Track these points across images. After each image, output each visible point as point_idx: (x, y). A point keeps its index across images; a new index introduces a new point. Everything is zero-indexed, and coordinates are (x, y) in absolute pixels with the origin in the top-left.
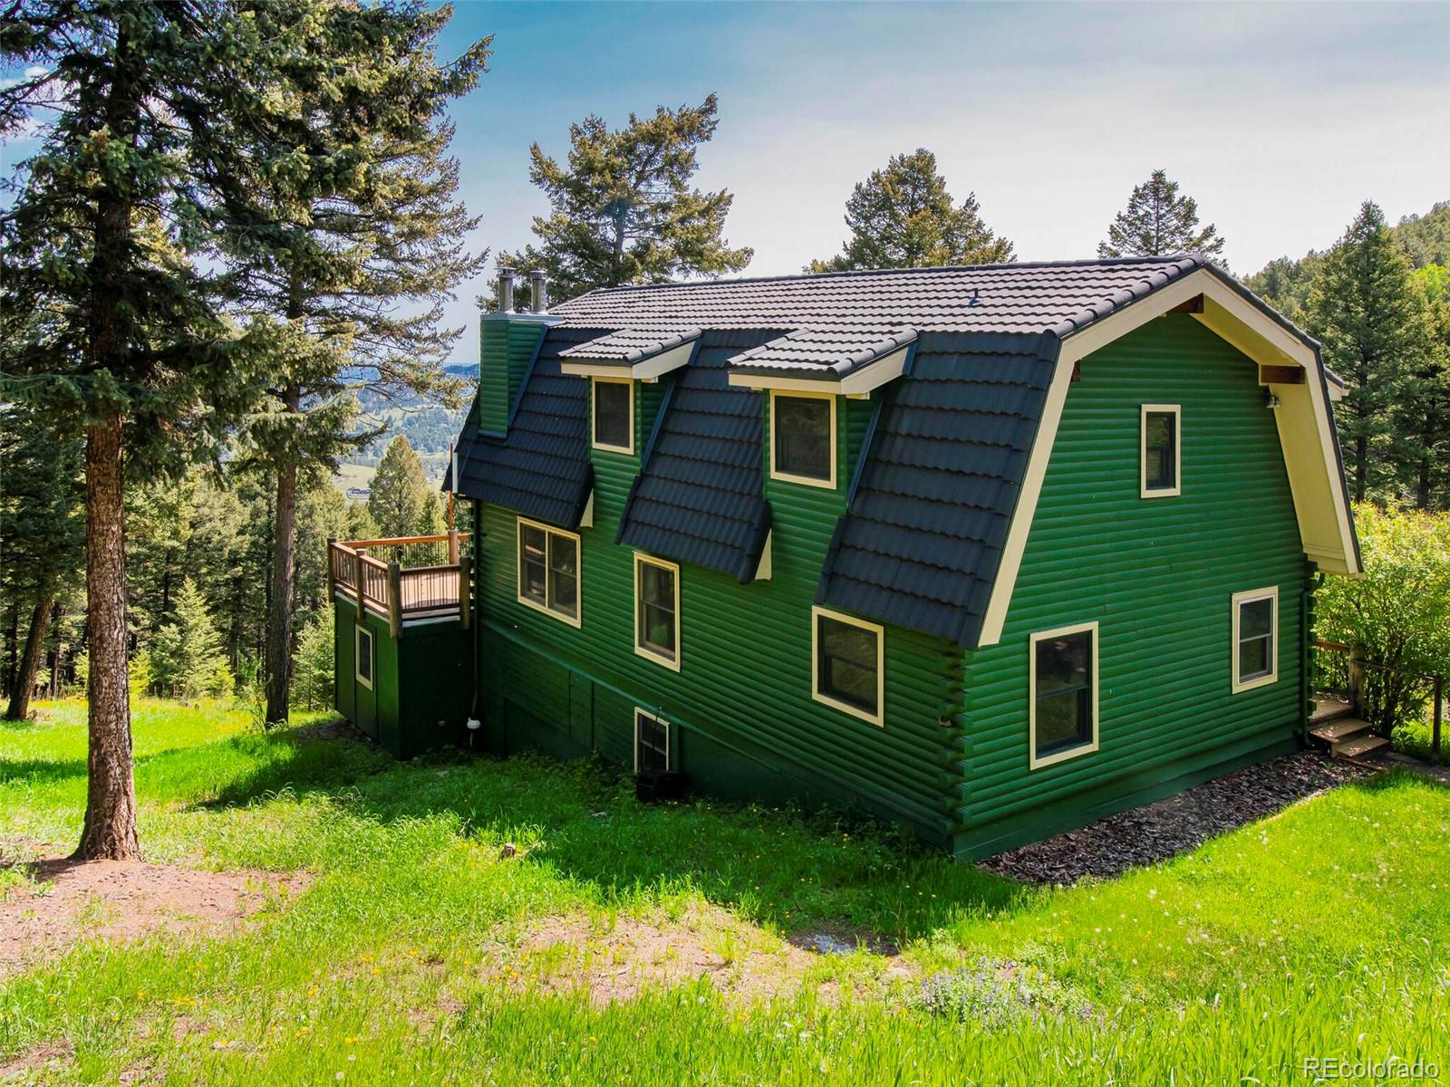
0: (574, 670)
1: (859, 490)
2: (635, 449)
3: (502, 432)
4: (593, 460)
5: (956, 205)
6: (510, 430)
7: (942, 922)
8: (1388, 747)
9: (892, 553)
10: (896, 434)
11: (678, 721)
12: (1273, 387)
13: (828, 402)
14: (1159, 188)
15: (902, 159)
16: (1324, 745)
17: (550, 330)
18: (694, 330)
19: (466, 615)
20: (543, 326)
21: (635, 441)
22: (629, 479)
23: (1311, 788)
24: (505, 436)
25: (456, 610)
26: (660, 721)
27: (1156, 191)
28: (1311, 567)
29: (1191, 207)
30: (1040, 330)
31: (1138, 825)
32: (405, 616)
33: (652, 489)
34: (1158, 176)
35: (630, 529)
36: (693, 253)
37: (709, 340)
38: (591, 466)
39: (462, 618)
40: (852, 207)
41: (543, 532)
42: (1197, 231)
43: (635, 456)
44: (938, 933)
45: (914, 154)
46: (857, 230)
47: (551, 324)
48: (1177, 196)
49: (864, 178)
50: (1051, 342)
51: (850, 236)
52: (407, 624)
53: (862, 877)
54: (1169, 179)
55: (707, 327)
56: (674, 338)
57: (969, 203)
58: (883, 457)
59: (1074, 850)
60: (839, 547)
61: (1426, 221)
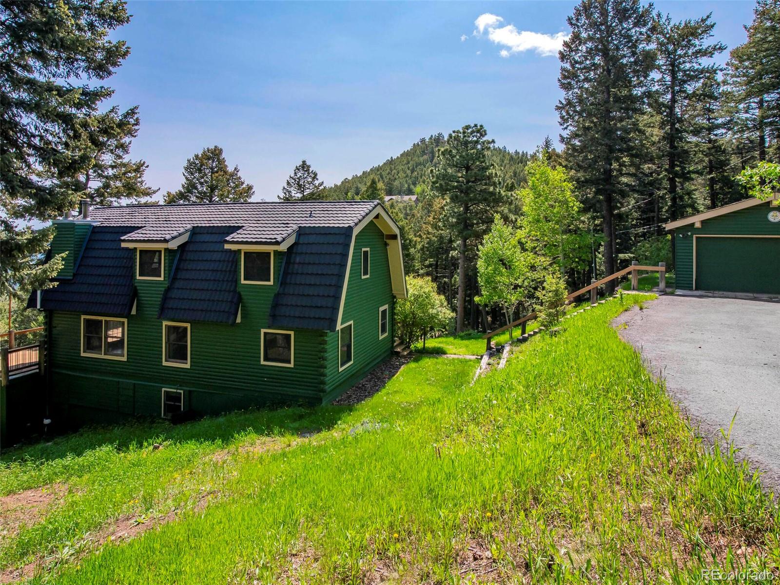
0: (120, 380)
1: (282, 284)
2: (164, 277)
3: (70, 276)
4: (136, 284)
5: (230, 169)
6: (74, 275)
7: (340, 419)
8: (411, 351)
9: (299, 304)
10: (294, 263)
11: (188, 389)
12: (388, 241)
13: (270, 253)
14: (304, 167)
15: (208, 149)
16: (398, 353)
17: (94, 227)
18: (189, 226)
19: (43, 368)
20: (90, 225)
21: (164, 274)
22: (161, 291)
23: (400, 365)
24: (71, 278)
25: (37, 367)
26: (178, 391)
27: (303, 167)
28: (395, 297)
29: (316, 175)
30: (347, 225)
31: (363, 385)
32: (10, 374)
33: (174, 294)
34: (304, 162)
35: (164, 311)
36: (131, 189)
37: (198, 231)
38: (136, 287)
39: (40, 370)
40: (186, 169)
41: (101, 321)
42: (317, 183)
43: (164, 280)
44: (339, 422)
45: (213, 148)
46: (187, 178)
47: (95, 224)
48: (311, 170)
49: (191, 157)
50: (350, 229)
51: (184, 181)
52: (10, 378)
53: (301, 417)
54: (308, 164)
55: (196, 225)
56: (182, 230)
57: (236, 169)
58: (290, 271)
59: (351, 396)
60: (276, 305)
61: (360, 177)
